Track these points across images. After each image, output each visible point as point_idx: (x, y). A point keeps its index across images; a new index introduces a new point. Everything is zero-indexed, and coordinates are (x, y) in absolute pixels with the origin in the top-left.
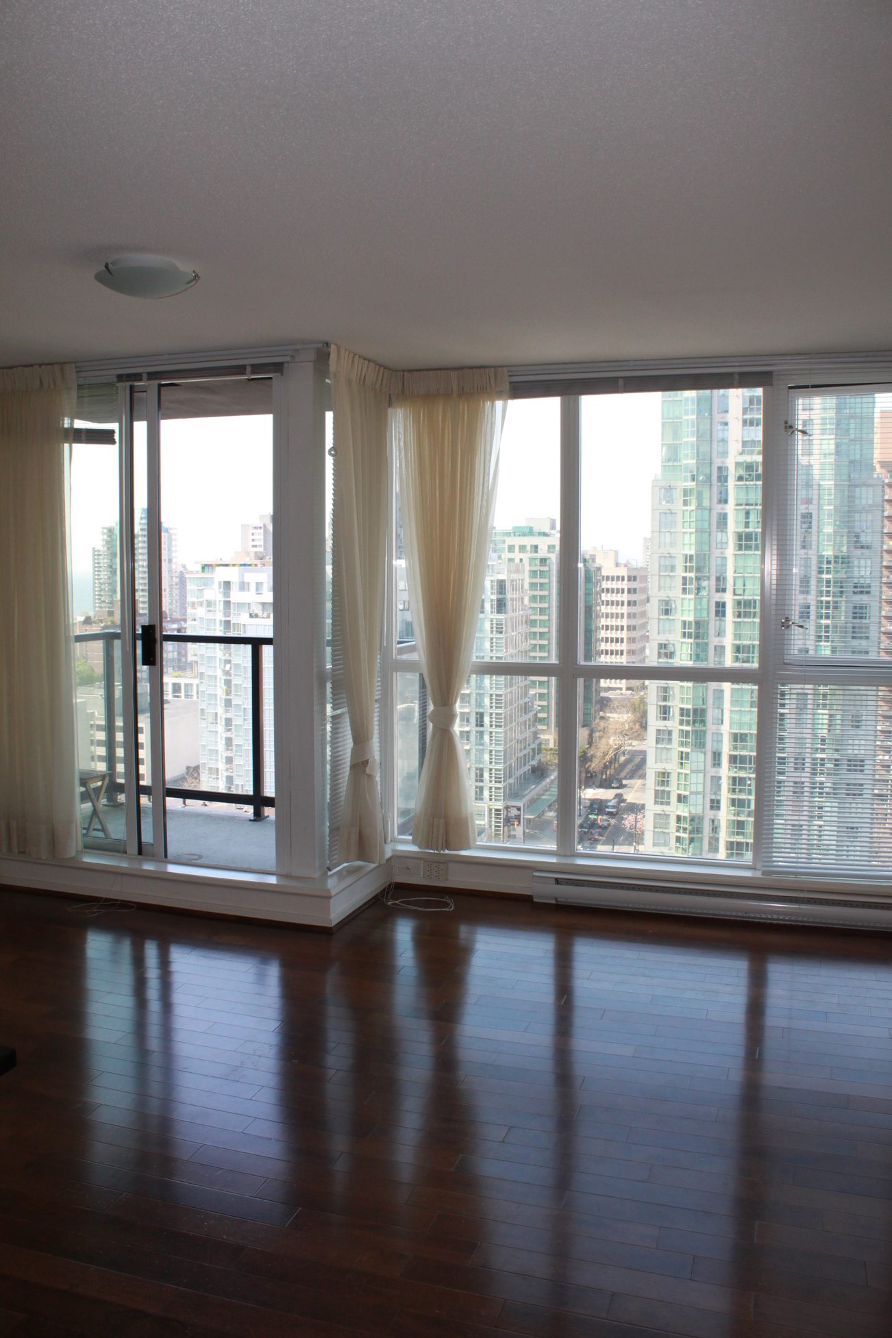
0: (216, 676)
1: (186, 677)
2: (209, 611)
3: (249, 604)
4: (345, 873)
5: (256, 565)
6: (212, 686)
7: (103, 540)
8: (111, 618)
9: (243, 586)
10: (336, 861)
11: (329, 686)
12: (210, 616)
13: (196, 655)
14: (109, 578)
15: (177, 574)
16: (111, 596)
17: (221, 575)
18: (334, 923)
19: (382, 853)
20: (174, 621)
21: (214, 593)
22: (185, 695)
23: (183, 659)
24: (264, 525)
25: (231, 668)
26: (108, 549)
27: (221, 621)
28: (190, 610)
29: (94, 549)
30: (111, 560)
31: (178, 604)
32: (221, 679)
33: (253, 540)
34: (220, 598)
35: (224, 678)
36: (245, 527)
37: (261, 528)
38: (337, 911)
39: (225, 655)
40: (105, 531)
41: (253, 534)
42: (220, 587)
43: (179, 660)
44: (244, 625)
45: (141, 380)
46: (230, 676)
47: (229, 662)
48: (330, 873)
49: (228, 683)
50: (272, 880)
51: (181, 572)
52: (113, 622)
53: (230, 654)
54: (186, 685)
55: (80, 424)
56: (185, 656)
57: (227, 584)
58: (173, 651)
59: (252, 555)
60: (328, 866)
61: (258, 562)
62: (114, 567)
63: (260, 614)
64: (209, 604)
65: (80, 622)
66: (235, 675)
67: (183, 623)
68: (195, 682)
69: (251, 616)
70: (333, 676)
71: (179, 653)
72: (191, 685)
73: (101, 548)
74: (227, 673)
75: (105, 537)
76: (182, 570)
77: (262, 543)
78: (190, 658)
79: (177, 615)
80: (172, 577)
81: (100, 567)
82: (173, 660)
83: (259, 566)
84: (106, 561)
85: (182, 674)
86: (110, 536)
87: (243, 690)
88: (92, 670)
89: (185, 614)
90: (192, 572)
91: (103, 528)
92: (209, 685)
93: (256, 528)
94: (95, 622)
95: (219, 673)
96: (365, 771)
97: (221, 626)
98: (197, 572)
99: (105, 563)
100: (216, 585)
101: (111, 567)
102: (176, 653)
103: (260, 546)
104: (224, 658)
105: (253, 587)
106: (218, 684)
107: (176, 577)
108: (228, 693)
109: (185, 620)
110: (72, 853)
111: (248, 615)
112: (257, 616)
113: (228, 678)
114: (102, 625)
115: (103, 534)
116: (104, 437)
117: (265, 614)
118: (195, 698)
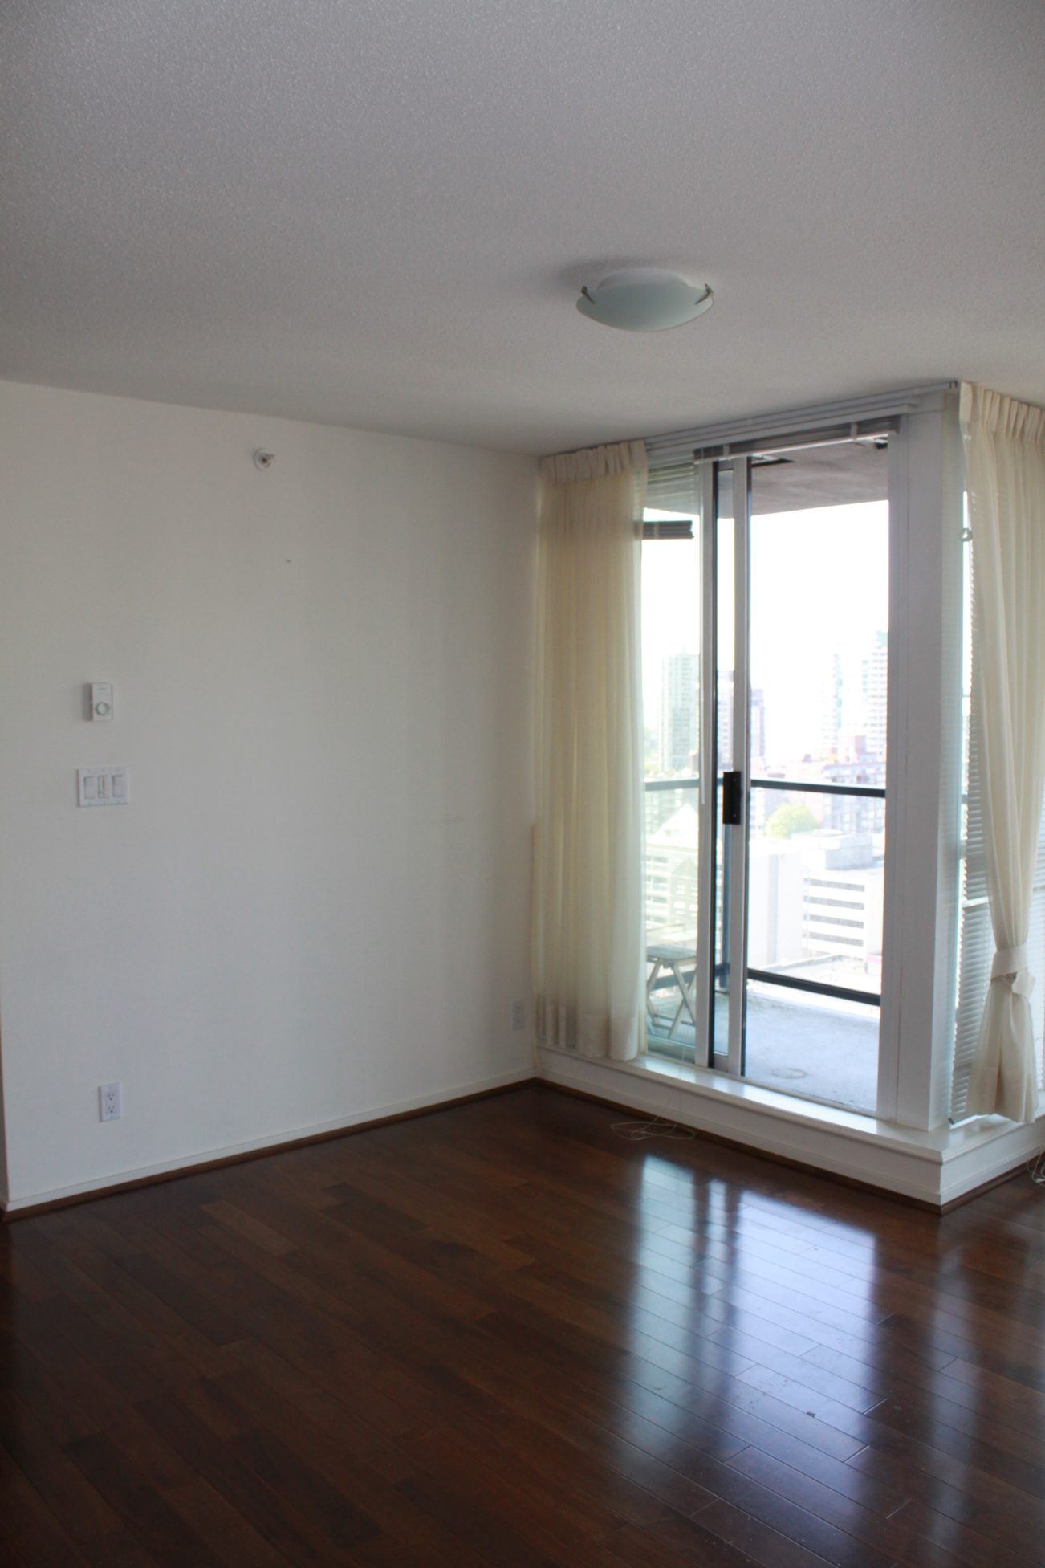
4: (976, 1128)
8: (834, 756)
10: (963, 1111)
11: (962, 864)
16: (836, 731)
18: (944, 1201)
19: (1029, 1109)
38: (952, 1185)
45: (721, 454)
48: (953, 1127)
50: (869, 1127)
55: (651, 515)
60: (949, 1116)
70: (969, 850)
94: (815, 761)
96: (1009, 988)
110: (632, 1052)
116: (680, 530)
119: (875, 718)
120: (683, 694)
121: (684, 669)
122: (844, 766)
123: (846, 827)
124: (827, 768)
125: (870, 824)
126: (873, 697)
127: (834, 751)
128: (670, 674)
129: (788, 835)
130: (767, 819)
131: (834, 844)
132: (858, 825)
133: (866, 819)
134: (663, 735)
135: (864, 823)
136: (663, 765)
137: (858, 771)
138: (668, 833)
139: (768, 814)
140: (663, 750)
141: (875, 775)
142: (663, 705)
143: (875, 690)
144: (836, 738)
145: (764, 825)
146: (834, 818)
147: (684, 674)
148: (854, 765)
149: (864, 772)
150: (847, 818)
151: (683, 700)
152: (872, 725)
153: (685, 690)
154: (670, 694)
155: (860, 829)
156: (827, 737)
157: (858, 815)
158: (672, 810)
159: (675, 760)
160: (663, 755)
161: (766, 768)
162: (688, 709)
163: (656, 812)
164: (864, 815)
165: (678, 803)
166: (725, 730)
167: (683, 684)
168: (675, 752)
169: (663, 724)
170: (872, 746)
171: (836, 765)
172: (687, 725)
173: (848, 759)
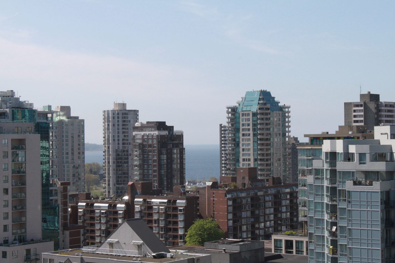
0: (324, 236)
1: (297, 235)
2: (317, 178)
3: (353, 172)
5: (358, 138)
6: (320, 245)
7: (228, 118)
8: (234, 183)
9: (348, 157)
12: (318, 183)
13: (305, 216)
14: (233, 150)
15: (290, 146)
16: (235, 165)
17: (326, 146)
20: (287, 186)
21: (321, 164)
22: (296, 251)
23: (295, 219)
24: (365, 103)
25: (336, 229)
26: (232, 125)
27: (327, 187)
28: (300, 177)
29: (221, 125)
30: (234, 134)
31: (291, 172)
32: (327, 239)
33: (355, 116)
34: (326, 166)
35: (330, 238)
36: (348, 106)
37: (361, 106)
39: (331, 218)
40: (230, 110)
41: (355, 111)
42: (327, 158)
43: (292, 220)
44: (349, 192)
46: (336, 237)
47: (334, 224)
49: (334, 243)
51: (293, 144)
52: (235, 187)
53: (336, 217)
54: (297, 242)
56: (297, 216)
57: (333, 156)
58: (286, 212)
59: (355, 129)
61: (360, 135)
62: (237, 140)
63: (363, 182)
64: (318, 172)
65: (208, 186)
66: (341, 236)
67: (294, 188)
68: (305, 239)
69: (355, 183)
71: (291, 214)
72: (302, 242)
73: (227, 125)
74: (333, 234)
75: (230, 115)
76: (294, 142)
77: (362, 119)
78: (301, 219)
79: (289, 181)
80: (285, 149)
81: (226, 140)
82: (286, 219)
83: (361, 139)
84: (230, 135)
85: (294, 233)
86: (232, 115)
87: (348, 250)
88: (219, 227)
89: (296, 179)
90: (303, 144)
91: (228, 108)
92: (317, 245)
93: (357, 106)
94: (221, 187)
95: (326, 234)
97: (327, 192)
98: (307, 144)
99: (229, 137)
100: (323, 157)
101: (234, 140)
102: (288, 214)
103: (361, 121)
104: (330, 221)
105: (356, 157)
106: (326, 244)
107: (289, 149)
108: (334, 252)
109: (297, 186)
111: (352, 182)
112: (360, 183)
113: (334, 238)
114: (227, 189)
115: (228, 113)
117: (368, 182)
118: (305, 254)
119: (263, 155)
120: (123, 140)
121: (124, 121)
122: (242, 191)
123: (244, 235)
124: (229, 192)
125: (262, 232)
126: (261, 139)
127: (234, 179)
128: (114, 125)
129: (202, 243)
130: (186, 231)
131: (235, 249)
132: (253, 233)
133: (259, 229)
134: (109, 169)
135: (257, 232)
136: (109, 192)
137: (252, 193)
138: (111, 245)
139: (186, 228)
140: (109, 181)
141: (264, 196)
142: (109, 148)
143: (263, 134)
144: (235, 170)
145: (185, 235)
146: (235, 228)
147: (123, 125)
148: (248, 189)
149: (256, 194)
150: (244, 228)
151: (123, 144)
152: (261, 160)
153: (125, 136)
154: (114, 140)
155: (255, 237)
156: (229, 169)
157: (253, 226)
158: (116, 226)
159: (118, 188)
160: (109, 185)
161: (185, 193)
162: (127, 151)
163: (103, 228)
164: (257, 226)
165: (120, 221)
166: (154, 166)
167: (123, 132)
168: (118, 182)
169: (109, 162)
170: (261, 175)
171: (236, 189)
172: (128, 163)
173: (245, 184)
